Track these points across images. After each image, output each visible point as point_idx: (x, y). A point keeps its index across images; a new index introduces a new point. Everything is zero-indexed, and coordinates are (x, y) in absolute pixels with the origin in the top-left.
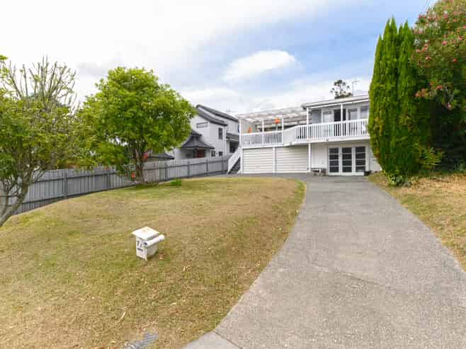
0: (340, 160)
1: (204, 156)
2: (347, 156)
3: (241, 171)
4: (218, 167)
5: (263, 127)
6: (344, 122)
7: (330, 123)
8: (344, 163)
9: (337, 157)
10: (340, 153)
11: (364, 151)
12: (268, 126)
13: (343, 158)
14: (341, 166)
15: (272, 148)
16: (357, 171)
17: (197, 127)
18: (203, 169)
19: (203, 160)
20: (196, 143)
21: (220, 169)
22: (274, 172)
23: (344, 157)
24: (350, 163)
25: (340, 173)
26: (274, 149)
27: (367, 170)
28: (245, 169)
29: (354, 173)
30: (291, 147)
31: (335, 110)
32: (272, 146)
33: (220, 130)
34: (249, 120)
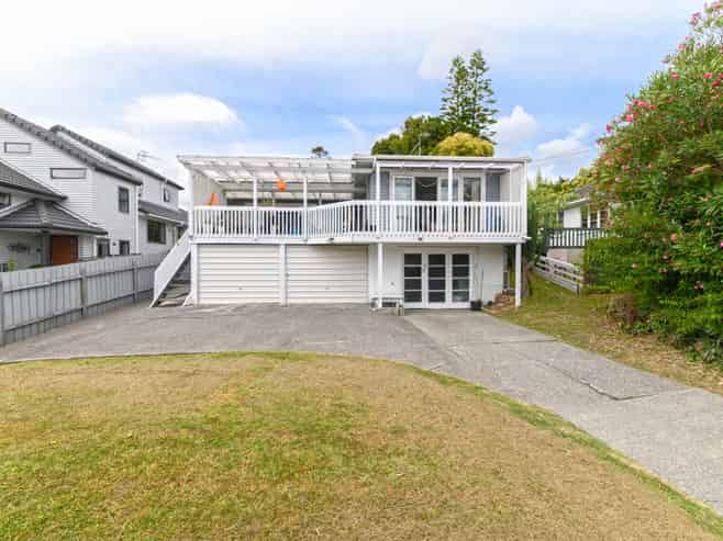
0: (425, 278)
1: (73, 257)
2: (437, 272)
3: (192, 297)
4: (123, 287)
5: (255, 196)
6: (455, 204)
7: (409, 203)
8: (432, 285)
9: (418, 272)
10: (425, 266)
11: (468, 263)
12: (267, 195)
13: (430, 275)
14: (425, 290)
15: (277, 245)
16: (454, 300)
17: (52, 177)
18: (70, 299)
19: (68, 270)
20: (45, 217)
21: (129, 291)
22: (282, 301)
23: (432, 273)
24: (442, 285)
25: (425, 303)
26: (282, 249)
27: (472, 298)
28: (205, 292)
29: (449, 303)
30: (331, 247)
31: (417, 178)
32: (277, 242)
33: (123, 191)
34: (212, 174)
